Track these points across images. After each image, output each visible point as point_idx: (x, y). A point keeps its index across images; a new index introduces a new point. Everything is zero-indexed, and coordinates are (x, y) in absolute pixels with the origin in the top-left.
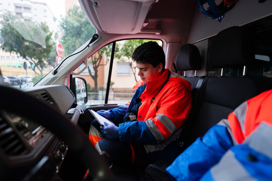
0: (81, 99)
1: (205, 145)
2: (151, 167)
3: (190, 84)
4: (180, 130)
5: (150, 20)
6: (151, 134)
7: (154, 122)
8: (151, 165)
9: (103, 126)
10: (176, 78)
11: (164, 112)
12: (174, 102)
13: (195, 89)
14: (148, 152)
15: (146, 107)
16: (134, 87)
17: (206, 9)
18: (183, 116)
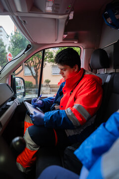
0: (21, 94)
1: (106, 130)
2: (68, 149)
3: (100, 80)
4: (95, 117)
5: (68, 33)
6: (70, 121)
7: (72, 111)
8: (69, 147)
9: (32, 114)
10: (90, 75)
11: (80, 102)
12: (87, 94)
13: (105, 83)
14: (68, 135)
15: (67, 99)
16: (59, 84)
17: (109, 22)
18: (95, 105)
